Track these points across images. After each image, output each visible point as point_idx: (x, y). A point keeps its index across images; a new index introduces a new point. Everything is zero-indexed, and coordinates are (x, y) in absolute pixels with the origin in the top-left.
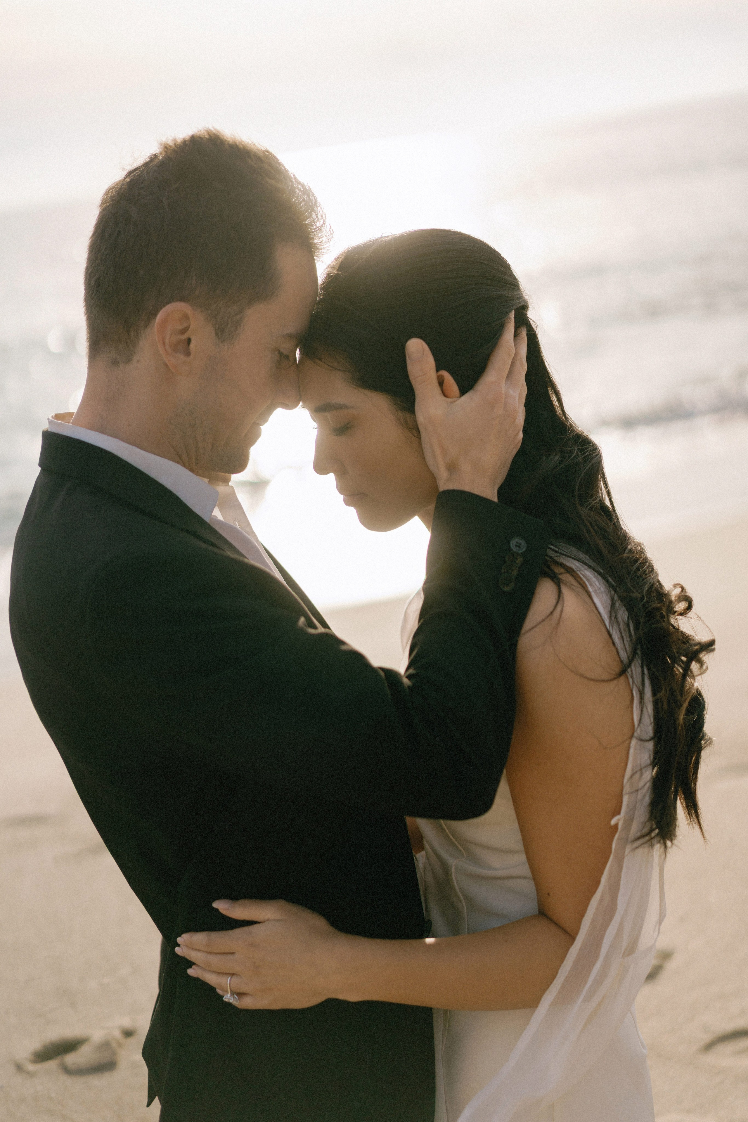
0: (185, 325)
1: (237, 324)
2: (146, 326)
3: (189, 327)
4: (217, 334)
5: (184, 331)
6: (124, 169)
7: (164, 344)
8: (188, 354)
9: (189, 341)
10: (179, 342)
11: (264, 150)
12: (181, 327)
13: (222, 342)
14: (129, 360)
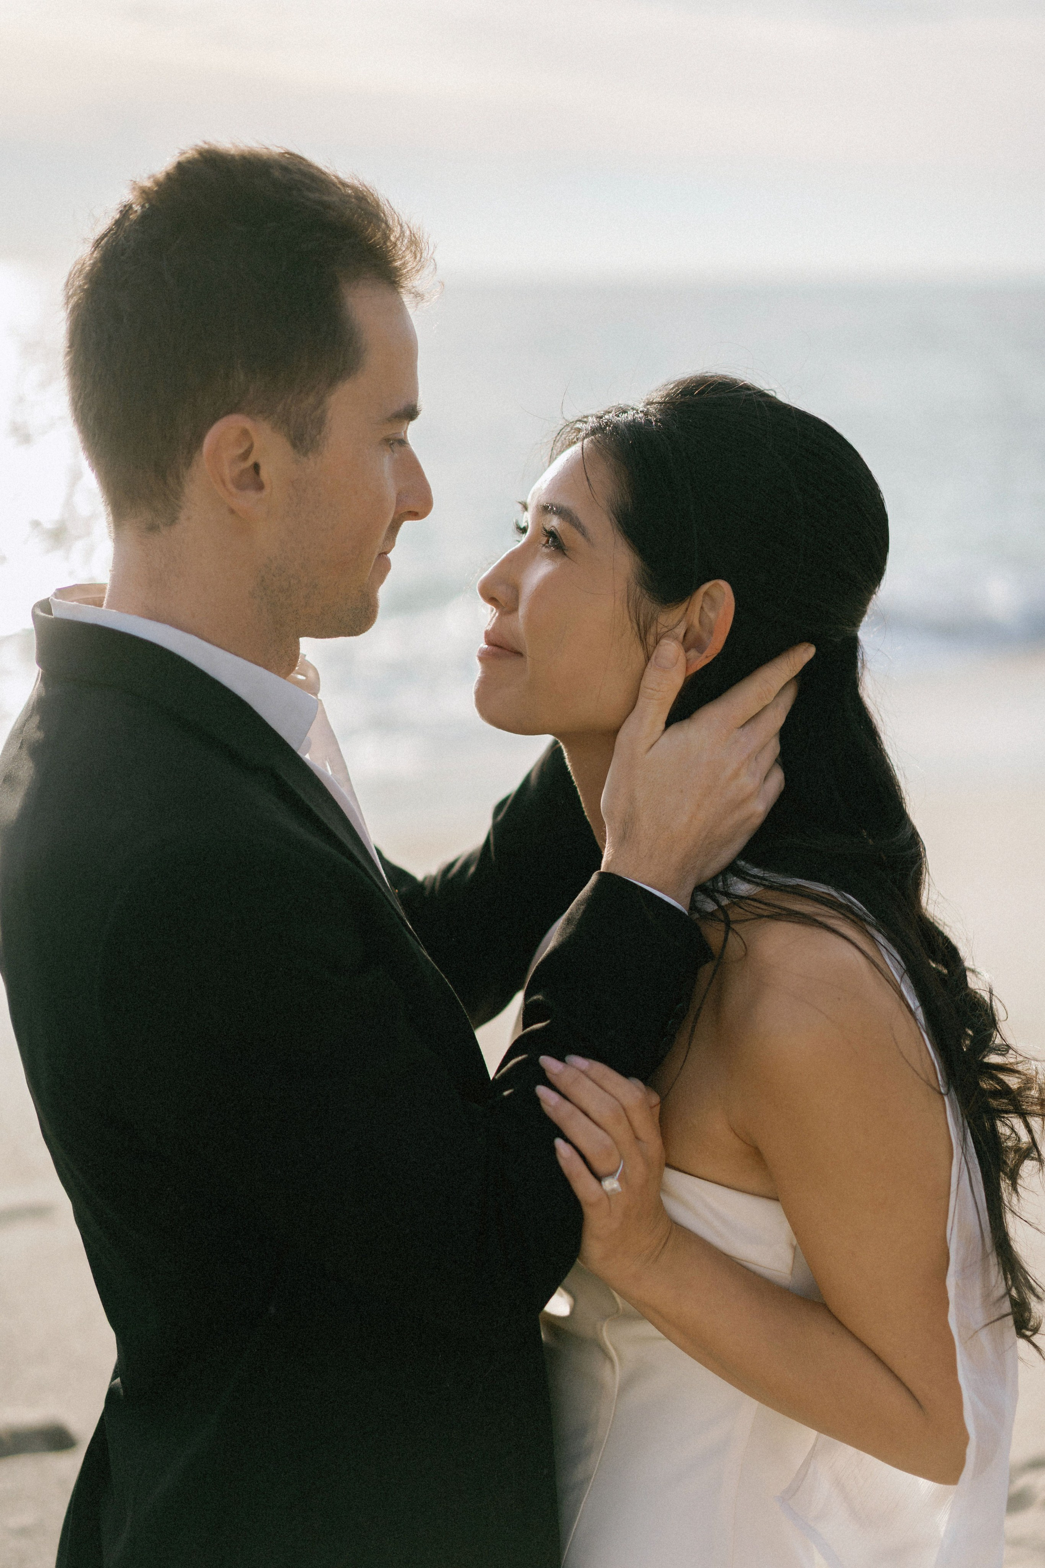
0: (246, 446)
1: (320, 422)
2: (188, 464)
3: (251, 447)
4: (294, 446)
5: (245, 456)
6: (85, 240)
7: (223, 482)
8: (260, 487)
9: (256, 467)
10: (242, 473)
11: (283, 151)
12: (241, 451)
13: (305, 454)
14: (173, 520)
